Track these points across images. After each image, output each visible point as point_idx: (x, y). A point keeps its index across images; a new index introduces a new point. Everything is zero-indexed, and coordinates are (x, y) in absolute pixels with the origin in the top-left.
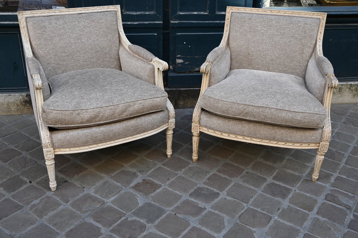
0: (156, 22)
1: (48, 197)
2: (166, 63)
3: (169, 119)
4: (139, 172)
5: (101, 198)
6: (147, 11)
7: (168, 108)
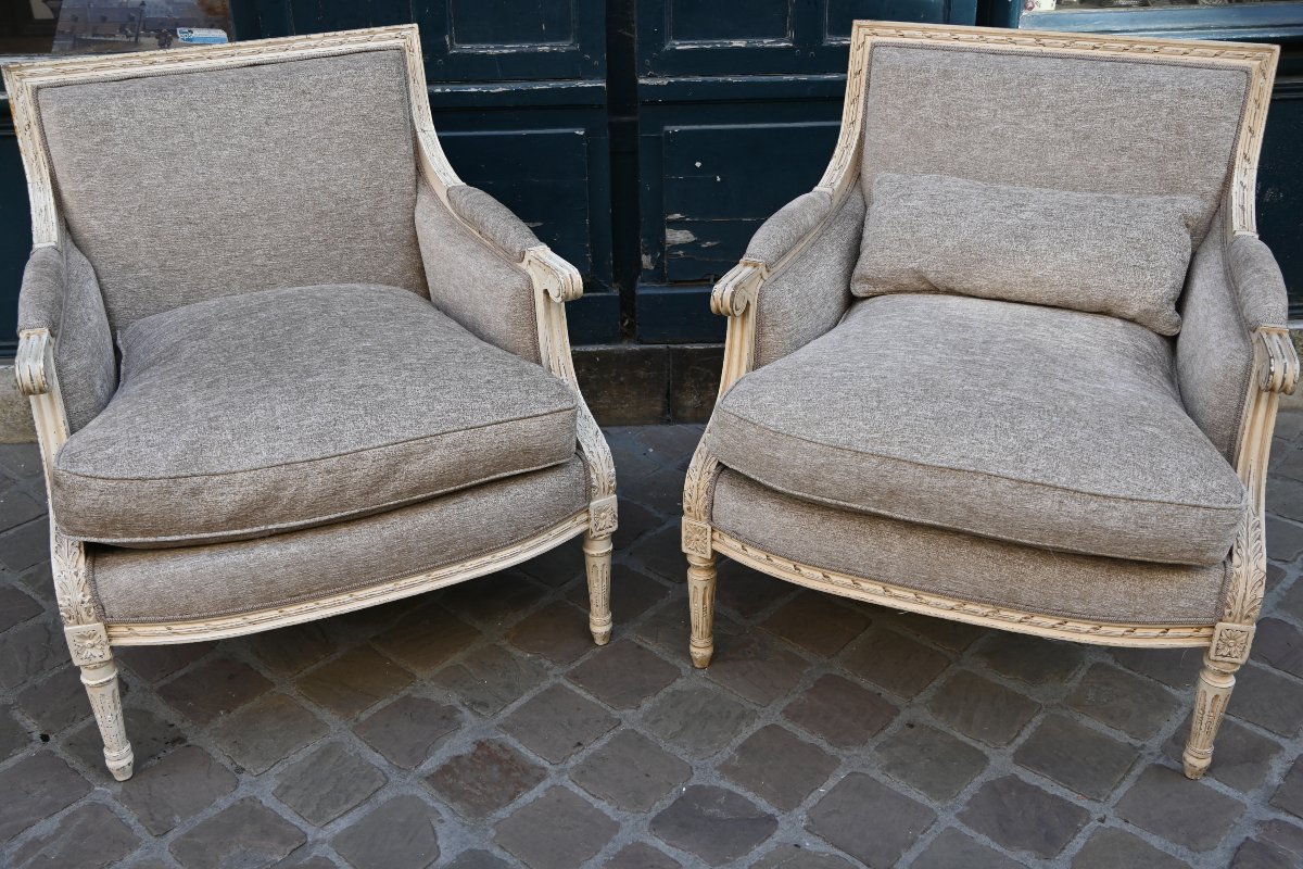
0: (580, 84)
1: (96, 809)
2: (575, 272)
3: (588, 498)
4: (471, 709)
5: (297, 821)
6: (542, 41)
7: (587, 453)
